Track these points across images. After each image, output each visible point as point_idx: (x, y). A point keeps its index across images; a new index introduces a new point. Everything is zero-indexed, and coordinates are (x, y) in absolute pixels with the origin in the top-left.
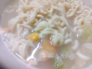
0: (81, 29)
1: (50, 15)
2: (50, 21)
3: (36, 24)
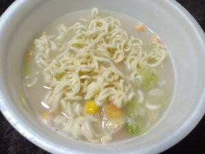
0: (140, 74)
1: (96, 71)
2: (100, 79)
3: (84, 90)
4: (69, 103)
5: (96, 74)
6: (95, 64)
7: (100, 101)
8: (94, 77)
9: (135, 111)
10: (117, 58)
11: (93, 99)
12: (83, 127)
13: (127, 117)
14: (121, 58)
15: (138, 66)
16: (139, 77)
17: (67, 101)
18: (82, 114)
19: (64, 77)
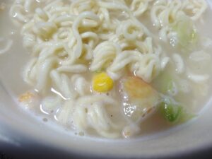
1: (105, 26)
2: (113, 38)
3: (88, 56)
4: (64, 76)
5: (106, 31)
6: (104, 14)
7: (115, 72)
8: (104, 36)
9: (174, 85)
10: (136, 9)
11: (103, 69)
12: (91, 113)
13: (162, 95)
14: (142, 9)
15: (170, 19)
16: (174, 34)
17: (61, 73)
18: (87, 93)
19: (55, 36)
